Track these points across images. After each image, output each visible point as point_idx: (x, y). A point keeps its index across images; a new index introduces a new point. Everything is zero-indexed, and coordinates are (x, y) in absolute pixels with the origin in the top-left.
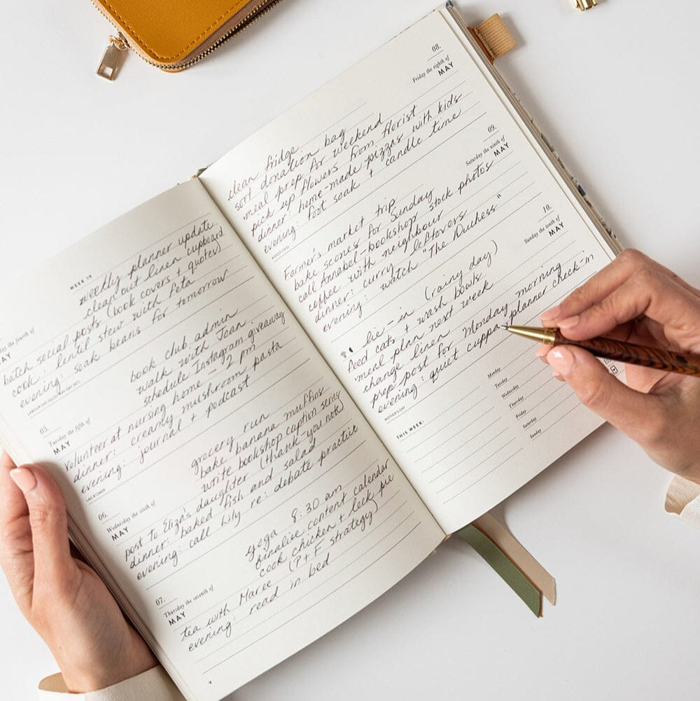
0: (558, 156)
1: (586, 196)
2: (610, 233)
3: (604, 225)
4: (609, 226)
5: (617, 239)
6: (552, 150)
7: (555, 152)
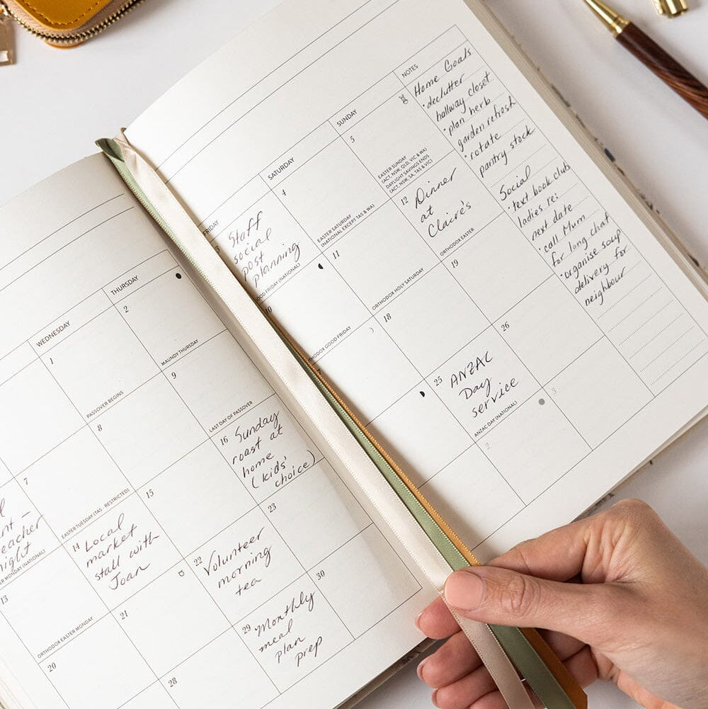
0: (575, 112)
1: (617, 162)
2: (651, 207)
3: (643, 197)
4: (649, 198)
5: (661, 215)
6: (568, 105)
7: (572, 108)
